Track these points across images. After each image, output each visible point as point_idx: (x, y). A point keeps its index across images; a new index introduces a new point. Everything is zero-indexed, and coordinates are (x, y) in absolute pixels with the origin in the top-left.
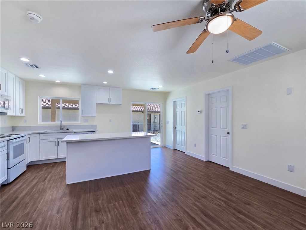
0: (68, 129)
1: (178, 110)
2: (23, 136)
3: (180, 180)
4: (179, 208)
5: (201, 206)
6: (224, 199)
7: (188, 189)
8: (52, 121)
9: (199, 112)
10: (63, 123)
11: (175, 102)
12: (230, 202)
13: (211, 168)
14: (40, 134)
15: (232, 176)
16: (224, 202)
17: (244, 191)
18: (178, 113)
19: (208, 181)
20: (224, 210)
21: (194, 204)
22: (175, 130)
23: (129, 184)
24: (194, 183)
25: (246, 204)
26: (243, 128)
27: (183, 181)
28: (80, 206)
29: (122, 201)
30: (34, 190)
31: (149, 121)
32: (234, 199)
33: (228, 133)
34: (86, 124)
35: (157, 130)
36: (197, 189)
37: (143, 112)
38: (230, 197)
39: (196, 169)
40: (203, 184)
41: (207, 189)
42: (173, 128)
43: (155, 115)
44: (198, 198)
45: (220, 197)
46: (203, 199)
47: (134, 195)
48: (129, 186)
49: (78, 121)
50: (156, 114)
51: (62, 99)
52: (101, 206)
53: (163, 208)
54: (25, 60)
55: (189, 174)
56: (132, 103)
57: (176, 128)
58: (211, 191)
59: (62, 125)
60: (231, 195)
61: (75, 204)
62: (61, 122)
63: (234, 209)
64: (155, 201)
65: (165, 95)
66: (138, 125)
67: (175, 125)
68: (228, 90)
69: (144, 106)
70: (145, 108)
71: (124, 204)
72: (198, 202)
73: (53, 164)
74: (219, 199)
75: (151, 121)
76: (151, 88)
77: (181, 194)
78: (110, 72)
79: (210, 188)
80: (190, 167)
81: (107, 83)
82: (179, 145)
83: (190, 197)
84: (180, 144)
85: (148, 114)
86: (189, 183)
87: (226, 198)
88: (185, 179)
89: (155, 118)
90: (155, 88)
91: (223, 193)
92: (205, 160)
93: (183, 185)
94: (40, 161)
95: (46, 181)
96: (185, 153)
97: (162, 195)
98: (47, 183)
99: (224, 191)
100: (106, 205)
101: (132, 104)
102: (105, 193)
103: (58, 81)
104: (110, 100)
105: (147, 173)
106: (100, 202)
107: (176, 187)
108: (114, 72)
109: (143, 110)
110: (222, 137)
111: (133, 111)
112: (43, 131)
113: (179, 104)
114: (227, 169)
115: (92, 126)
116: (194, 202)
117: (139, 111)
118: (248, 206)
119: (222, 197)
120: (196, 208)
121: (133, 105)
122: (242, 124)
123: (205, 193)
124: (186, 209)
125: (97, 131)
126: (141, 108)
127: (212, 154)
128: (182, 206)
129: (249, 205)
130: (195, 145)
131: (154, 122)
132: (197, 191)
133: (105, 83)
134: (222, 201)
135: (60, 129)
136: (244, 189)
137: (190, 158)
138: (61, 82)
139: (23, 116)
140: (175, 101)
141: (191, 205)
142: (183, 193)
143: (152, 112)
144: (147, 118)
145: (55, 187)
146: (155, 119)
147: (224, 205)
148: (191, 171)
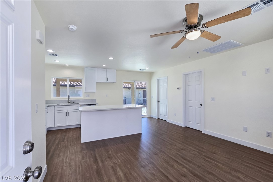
0: (74, 103)
1: (161, 86)
3: (165, 140)
4: (166, 156)
5: (181, 155)
6: (198, 151)
7: (171, 145)
8: (57, 97)
9: (178, 88)
10: (71, 98)
12: (201, 152)
13: (188, 132)
14: (54, 106)
15: (203, 137)
16: (198, 152)
17: (212, 146)
18: (161, 90)
19: (186, 140)
20: (197, 156)
21: (176, 153)
22: (159, 103)
23: (128, 142)
24: (176, 142)
25: (213, 153)
26: (212, 101)
27: (168, 140)
28: (97, 155)
29: (126, 152)
30: (59, 146)
32: (204, 151)
33: (201, 105)
34: (87, 98)
36: (179, 145)
38: (201, 149)
39: (177, 132)
40: (182, 142)
41: (186, 145)
42: (157, 101)
44: (179, 150)
45: (194, 149)
46: (183, 151)
47: (133, 149)
48: (128, 143)
50: (140, 90)
51: (69, 79)
52: (112, 155)
53: (155, 155)
54: (50, 51)
55: (172, 136)
57: (159, 101)
58: (188, 146)
59: (69, 99)
60: (203, 148)
61: (93, 154)
62: (69, 97)
63: (204, 156)
64: (149, 152)
65: (151, 74)
67: (159, 99)
68: (201, 72)
71: (127, 154)
72: (179, 152)
73: (65, 130)
74: (194, 151)
76: (139, 69)
77: (167, 148)
78: (111, 58)
79: (187, 144)
80: (172, 131)
81: (106, 66)
82: (162, 115)
83: (173, 150)
84: (163, 113)
86: (172, 141)
87: (199, 150)
88: (169, 139)
89: (139, 93)
90: (142, 70)
91: (197, 147)
92: (183, 126)
93: (168, 143)
94: (55, 127)
95: (65, 141)
96: (167, 122)
97: (153, 149)
98: (66, 142)
99: (198, 146)
100: (115, 155)
101: (123, 82)
102: (112, 148)
103: (67, 65)
104: (107, 79)
105: (140, 135)
106: (110, 153)
107: (163, 144)
108: (113, 59)
110: (196, 108)
111: (124, 88)
112: (56, 104)
113: (162, 82)
114: (201, 132)
115: (93, 100)
116: (176, 152)
118: (214, 155)
119: (196, 149)
120: (178, 156)
121: (125, 83)
122: (212, 98)
123: (184, 147)
124: (171, 156)
125: (98, 104)
126: (130, 85)
127: (189, 121)
128: (168, 154)
129: (215, 153)
130: (175, 114)
132: (178, 146)
134: (196, 151)
135: (67, 102)
136: (212, 145)
137: (171, 125)
138: (69, 65)
140: (158, 80)
141: (175, 154)
142: (169, 148)
145: (74, 145)
146: (140, 95)
147: (197, 154)
148: (173, 133)
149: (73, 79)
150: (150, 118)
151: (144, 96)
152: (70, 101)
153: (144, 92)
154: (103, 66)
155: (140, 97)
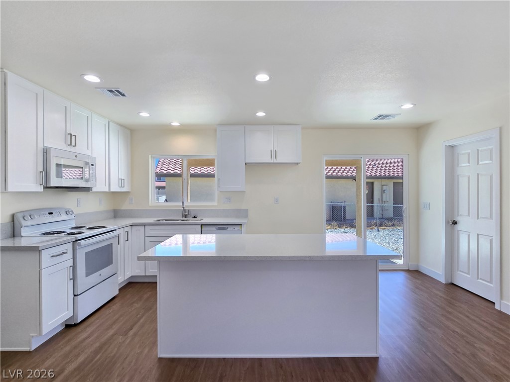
0: (195, 217)
1: (465, 169)
2: (113, 230)
10: (185, 204)
11: (451, 149)
14: (145, 225)
18: (463, 184)
22: (453, 229)
31: (370, 198)
34: (227, 206)
35: (390, 219)
37: (354, 178)
42: (447, 222)
43: (383, 186)
49: (213, 200)
50: (385, 182)
51: (186, 159)
54: (92, 78)
56: (326, 158)
57: (455, 223)
59: (185, 208)
62: (183, 202)
66: (344, 207)
67: (453, 215)
69: (355, 163)
70: (358, 169)
75: (373, 199)
76: (376, 115)
81: (265, 114)
82: (468, 273)
84: (474, 270)
85: (367, 183)
89: (383, 191)
90: (387, 116)
94: (145, 276)
96: (496, 306)
101: (326, 161)
103: (176, 124)
104: (273, 154)
108: (270, 79)
109: (354, 174)
111: (328, 177)
112: (150, 221)
113: (469, 154)
115: (239, 212)
117: (347, 177)
121: (329, 164)
126: (350, 171)
131: (382, 200)
133: (261, 114)
135: (182, 216)
138: (181, 125)
139: (128, 192)
140: (452, 147)
143: (376, 177)
144: (364, 191)
146: (384, 195)
149: (197, 158)
150: (415, 273)
151: (398, 198)
152: (187, 212)
153: (398, 188)
154: (258, 114)
155: (384, 200)
